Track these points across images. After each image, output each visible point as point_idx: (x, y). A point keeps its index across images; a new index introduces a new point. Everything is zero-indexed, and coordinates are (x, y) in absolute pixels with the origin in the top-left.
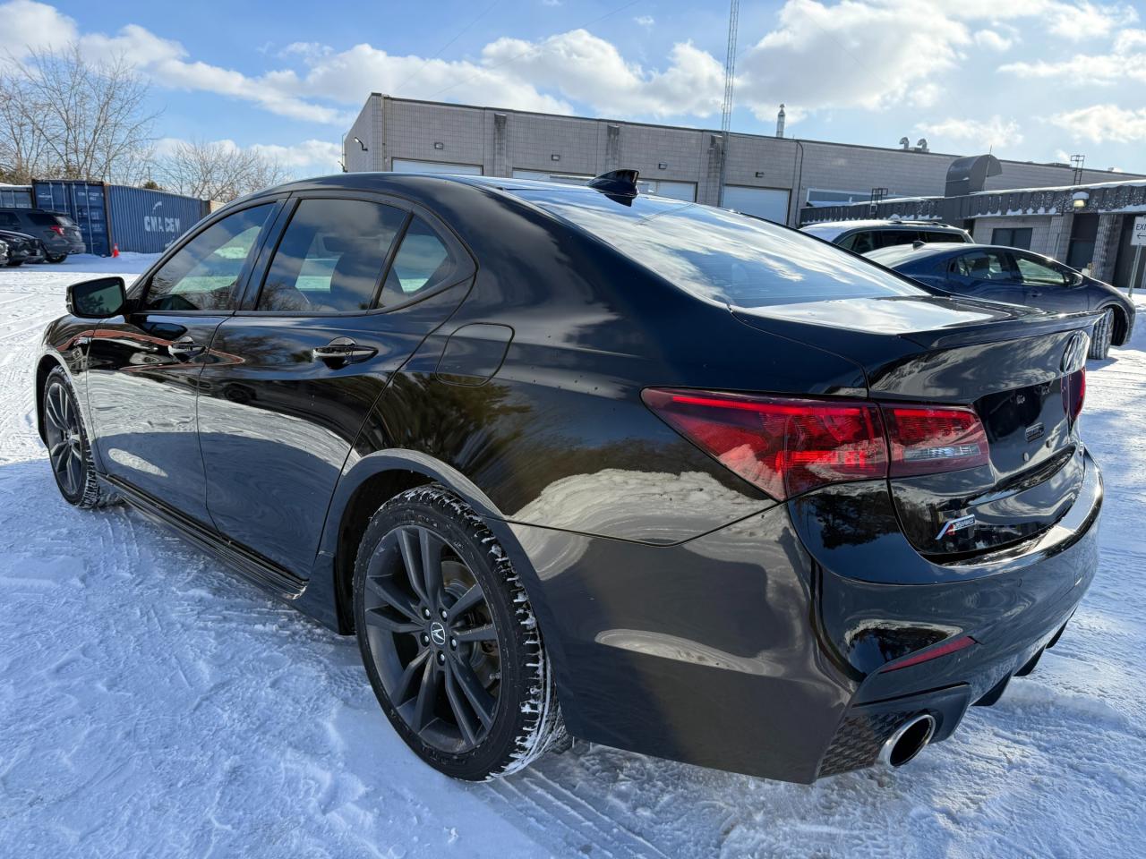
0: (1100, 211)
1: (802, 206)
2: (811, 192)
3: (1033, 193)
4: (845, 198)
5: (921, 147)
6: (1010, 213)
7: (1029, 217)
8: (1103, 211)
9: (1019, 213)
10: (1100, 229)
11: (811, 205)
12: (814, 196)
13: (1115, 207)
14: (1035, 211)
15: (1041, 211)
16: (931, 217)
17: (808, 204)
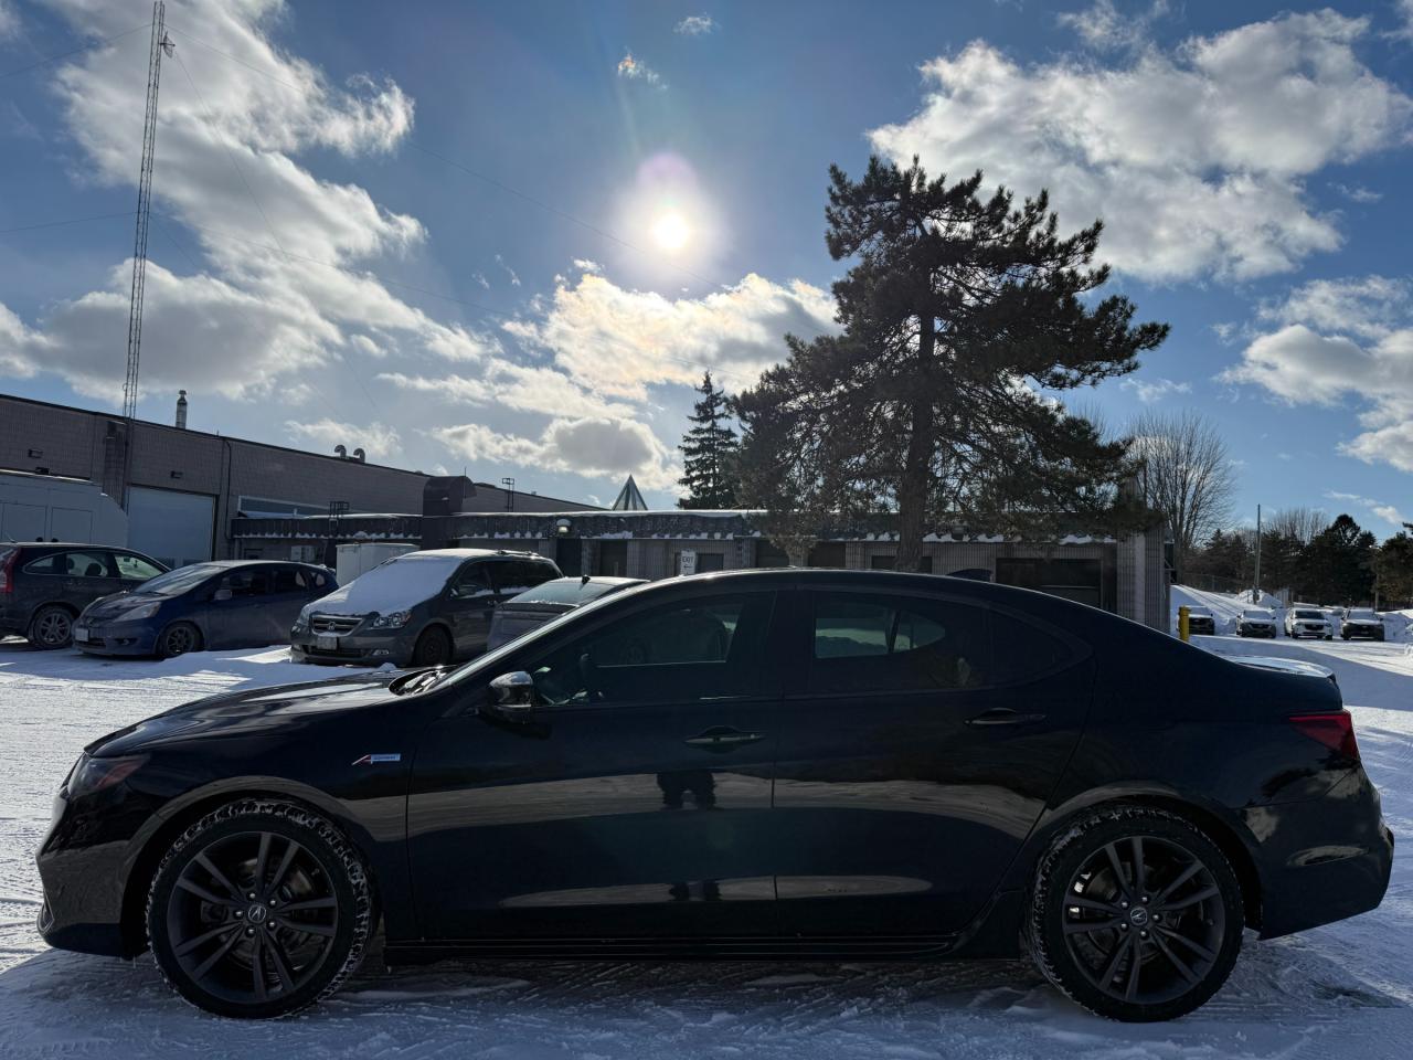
0: (582, 537)
1: (232, 516)
2: (243, 500)
3: (519, 517)
4: (289, 509)
5: (358, 457)
6: (497, 536)
7: (517, 540)
8: (585, 538)
9: (507, 536)
10: (584, 553)
11: (244, 516)
12: (246, 504)
13: (595, 534)
14: (523, 535)
15: (528, 535)
16: (406, 536)
17: (240, 514)
